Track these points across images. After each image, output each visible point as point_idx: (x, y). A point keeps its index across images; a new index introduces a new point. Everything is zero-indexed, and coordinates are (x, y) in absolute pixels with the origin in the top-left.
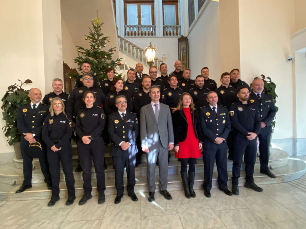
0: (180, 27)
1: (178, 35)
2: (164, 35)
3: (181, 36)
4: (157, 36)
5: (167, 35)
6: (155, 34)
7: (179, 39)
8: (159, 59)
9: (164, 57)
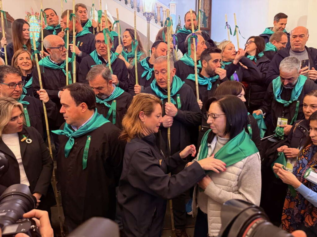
8: (164, 8)
9: (172, 5)
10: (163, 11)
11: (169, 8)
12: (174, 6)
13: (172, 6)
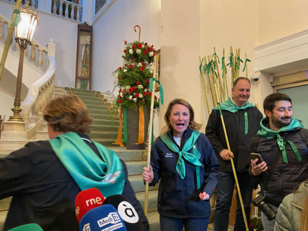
0: (82, 8)
1: (78, 19)
2: (52, 12)
3: (83, 22)
4: (38, 9)
5: (58, 13)
6: (36, 6)
7: (79, 26)
8: (40, 47)
9: (51, 46)
10: (39, 51)
11: (47, 48)
12: (53, 47)
13: (51, 48)
